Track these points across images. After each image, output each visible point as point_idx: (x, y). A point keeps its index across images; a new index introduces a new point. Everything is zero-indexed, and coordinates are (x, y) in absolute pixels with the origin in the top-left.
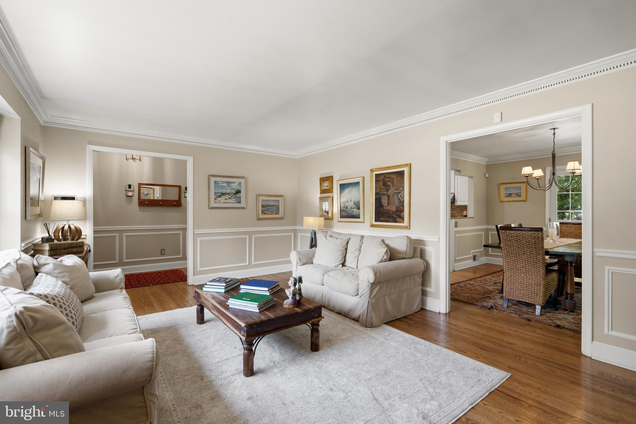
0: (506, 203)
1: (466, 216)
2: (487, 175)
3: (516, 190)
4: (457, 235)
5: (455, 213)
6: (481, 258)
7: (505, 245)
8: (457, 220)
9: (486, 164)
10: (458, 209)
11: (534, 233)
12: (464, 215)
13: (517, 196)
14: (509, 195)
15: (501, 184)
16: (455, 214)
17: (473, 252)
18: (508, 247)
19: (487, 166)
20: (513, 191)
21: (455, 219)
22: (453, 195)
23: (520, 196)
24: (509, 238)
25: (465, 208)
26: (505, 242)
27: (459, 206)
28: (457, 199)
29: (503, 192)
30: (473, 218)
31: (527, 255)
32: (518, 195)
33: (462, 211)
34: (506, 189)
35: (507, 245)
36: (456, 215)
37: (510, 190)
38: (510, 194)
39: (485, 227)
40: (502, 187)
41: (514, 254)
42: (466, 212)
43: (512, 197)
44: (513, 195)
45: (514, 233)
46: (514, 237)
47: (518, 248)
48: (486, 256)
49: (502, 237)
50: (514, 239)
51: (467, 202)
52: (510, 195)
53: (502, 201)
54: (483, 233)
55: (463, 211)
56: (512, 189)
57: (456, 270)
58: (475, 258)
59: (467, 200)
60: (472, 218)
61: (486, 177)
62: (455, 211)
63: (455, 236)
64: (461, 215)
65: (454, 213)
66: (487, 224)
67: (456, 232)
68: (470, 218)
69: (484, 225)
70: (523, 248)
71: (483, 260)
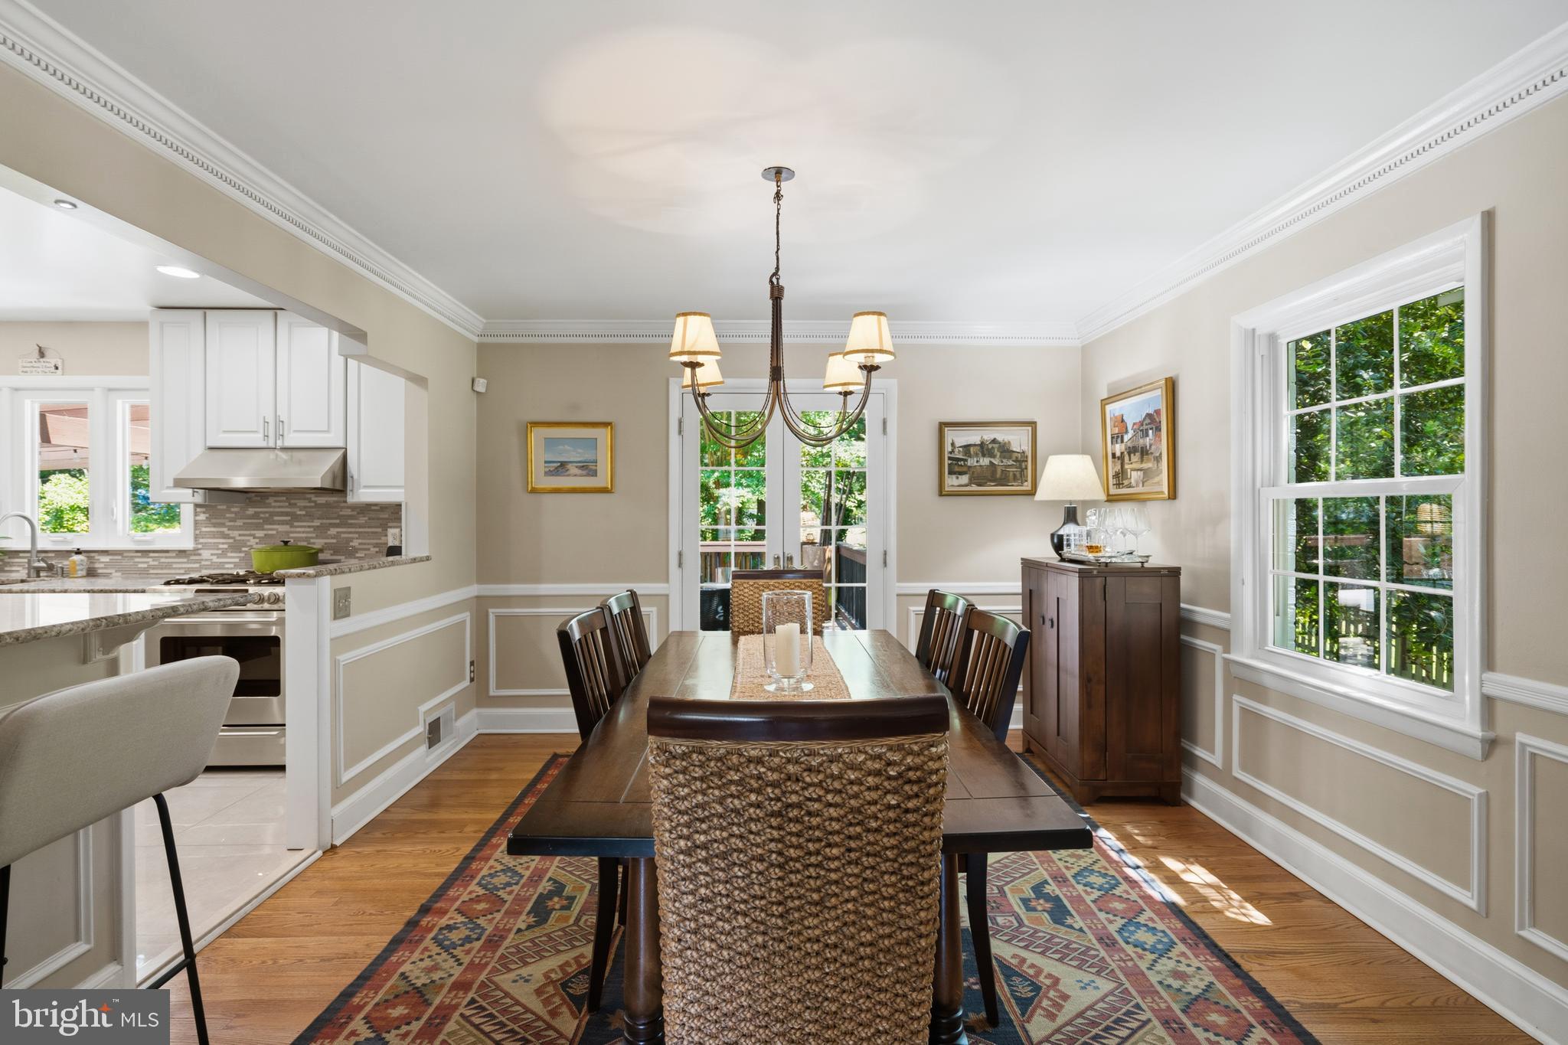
0: (549, 500)
1: (395, 551)
2: (481, 385)
3: (580, 451)
4: (345, 658)
5: (351, 535)
6: (460, 723)
7: (687, 852)
8: (342, 581)
9: (476, 339)
10: (362, 520)
11: (900, 748)
12: (390, 544)
13: (584, 472)
14: (556, 468)
15: (530, 423)
16: (351, 540)
17: (427, 709)
18: (705, 861)
19: (482, 348)
20: (573, 455)
21: (331, 573)
22: (339, 454)
23: (594, 473)
24: (721, 801)
25: (392, 513)
26: (688, 825)
27: (366, 508)
28: (356, 477)
29: (538, 456)
30: (428, 558)
31: (835, 907)
32: (589, 468)
33: (381, 526)
34: (550, 443)
35: (704, 846)
36: (355, 543)
37: (561, 447)
38: (563, 464)
39: (473, 590)
40: (536, 436)
41: (745, 915)
42: (396, 531)
43: (569, 475)
44: (573, 469)
45: (759, 761)
46: (758, 792)
47: (781, 866)
48: (479, 705)
49: (669, 792)
50: (758, 806)
51: (403, 490)
52: (561, 468)
53: (534, 491)
54: (466, 616)
55: (385, 528)
56: (567, 447)
57: (338, 843)
58: (434, 733)
59: (402, 483)
60: (421, 560)
61: (478, 393)
62: (351, 526)
63: (335, 664)
64: (376, 545)
65: (343, 535)
66: (481, 579)
67: (340, 643)
68: (414, 560)
69: (469, 584)
70: (819, 865)
71: (466, 727)
